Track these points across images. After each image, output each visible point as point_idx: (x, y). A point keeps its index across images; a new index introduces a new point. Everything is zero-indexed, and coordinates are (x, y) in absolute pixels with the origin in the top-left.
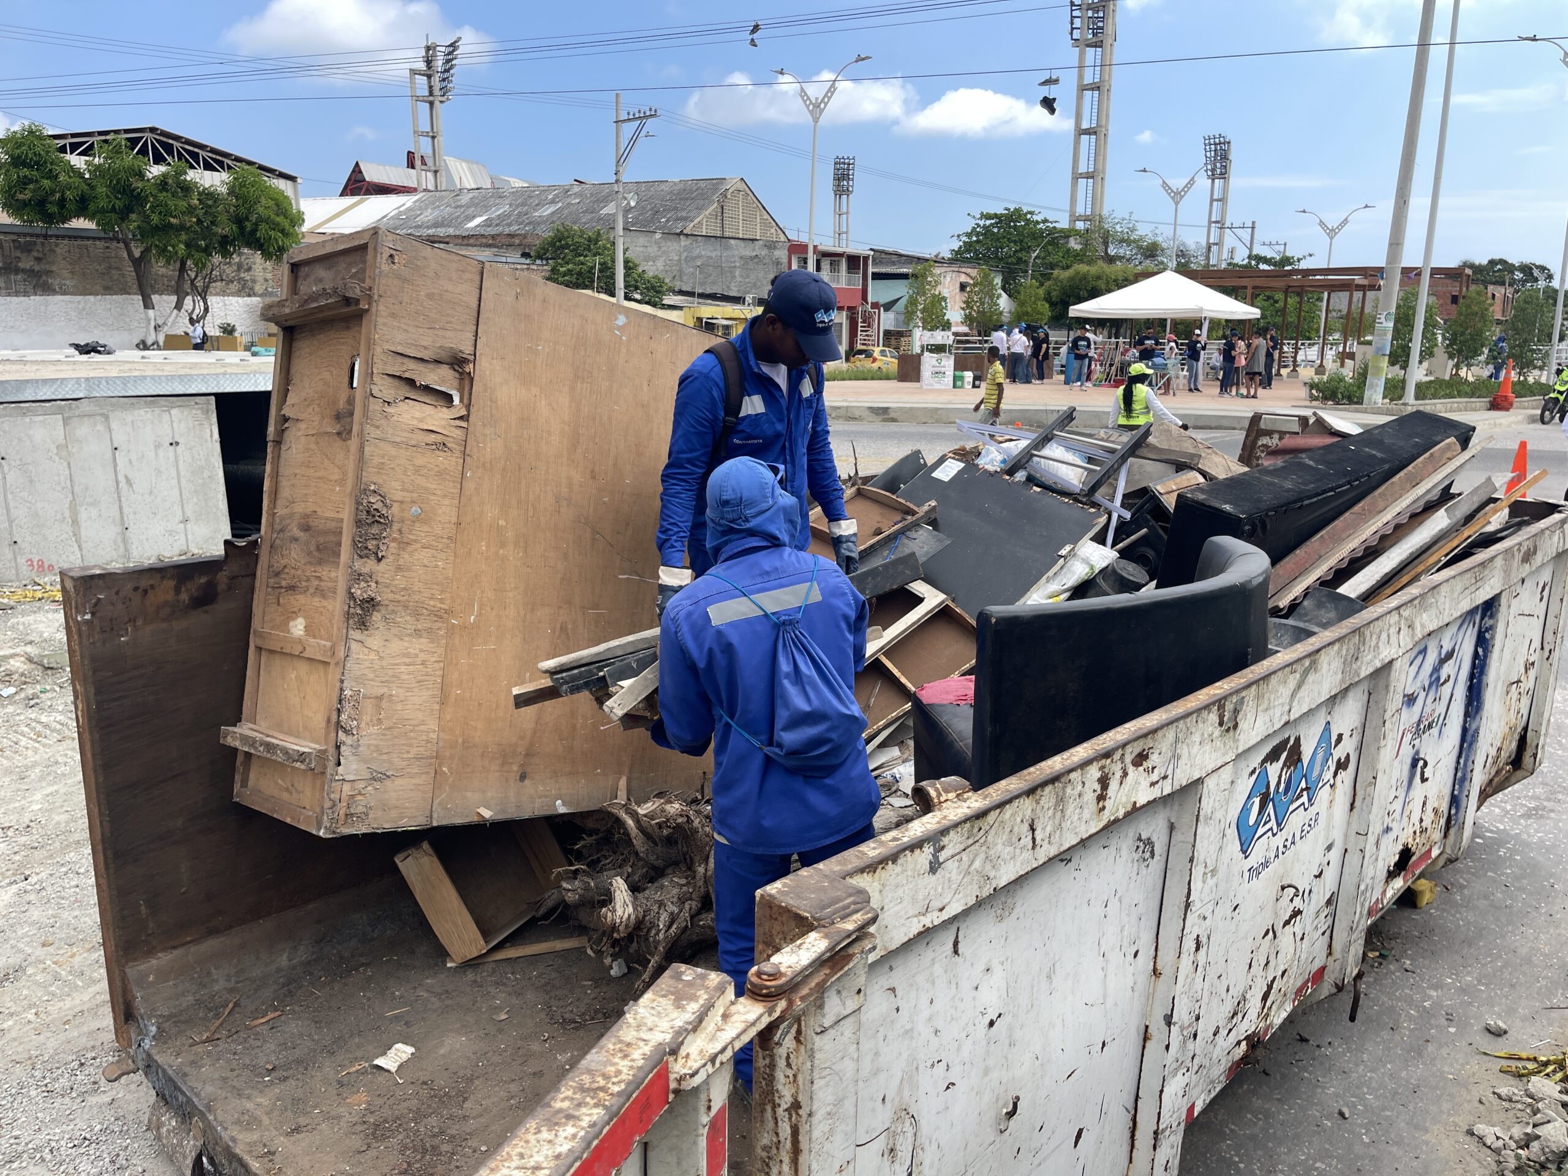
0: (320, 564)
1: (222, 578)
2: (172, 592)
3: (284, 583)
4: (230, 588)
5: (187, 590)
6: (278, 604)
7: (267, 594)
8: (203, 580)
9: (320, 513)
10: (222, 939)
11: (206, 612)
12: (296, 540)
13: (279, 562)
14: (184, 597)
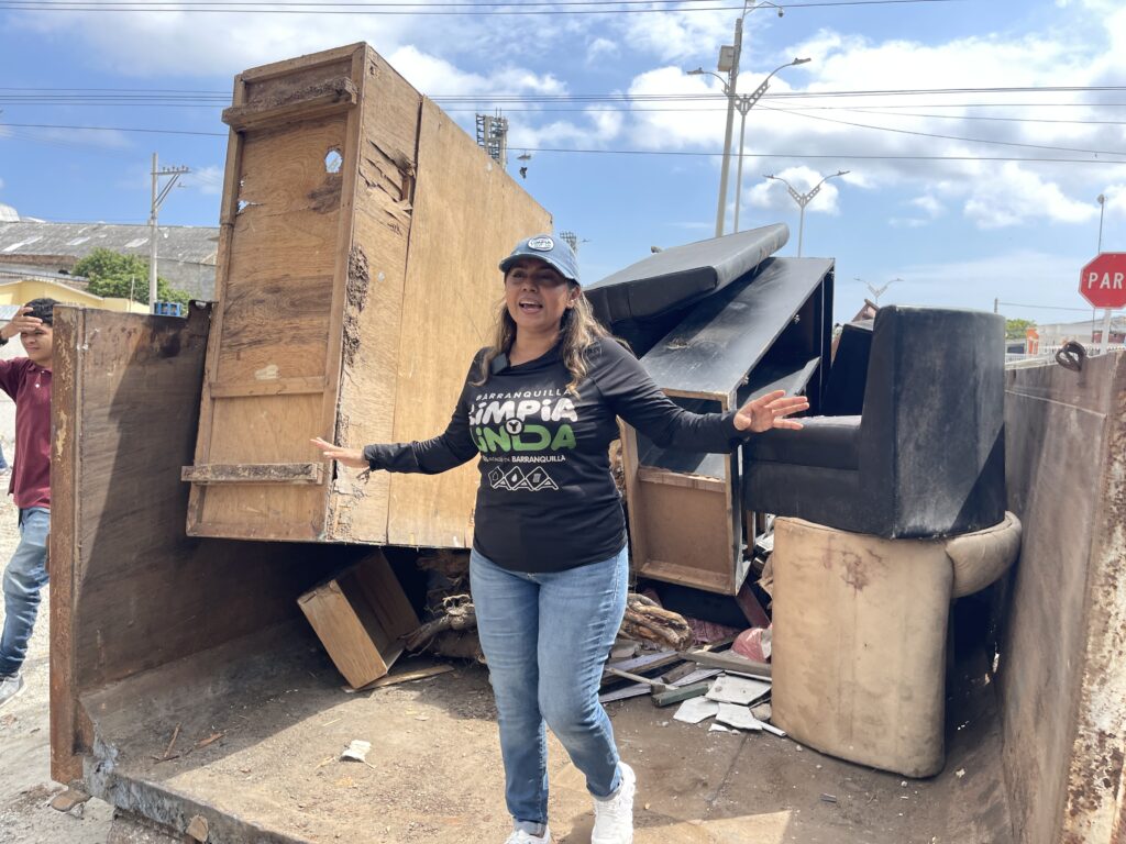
0: (297, 316)
1: (184, 333)
2: (148, 340)
3: (245, 340)
4: (188, 346)
5: (160, 340)
6: (239, 359)
7: (222, 353)
8: (171, 333)
9: (293, 274)
10: (156, 673)
11: (170, 363)
12: (262, 302)
13: (235, 324)
14: (157, 345)
